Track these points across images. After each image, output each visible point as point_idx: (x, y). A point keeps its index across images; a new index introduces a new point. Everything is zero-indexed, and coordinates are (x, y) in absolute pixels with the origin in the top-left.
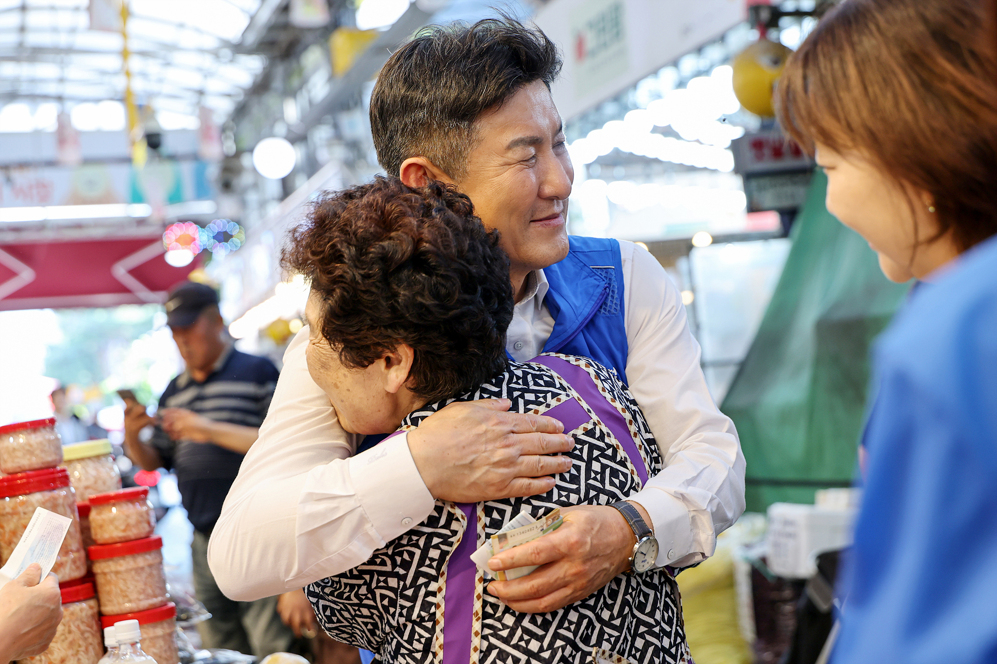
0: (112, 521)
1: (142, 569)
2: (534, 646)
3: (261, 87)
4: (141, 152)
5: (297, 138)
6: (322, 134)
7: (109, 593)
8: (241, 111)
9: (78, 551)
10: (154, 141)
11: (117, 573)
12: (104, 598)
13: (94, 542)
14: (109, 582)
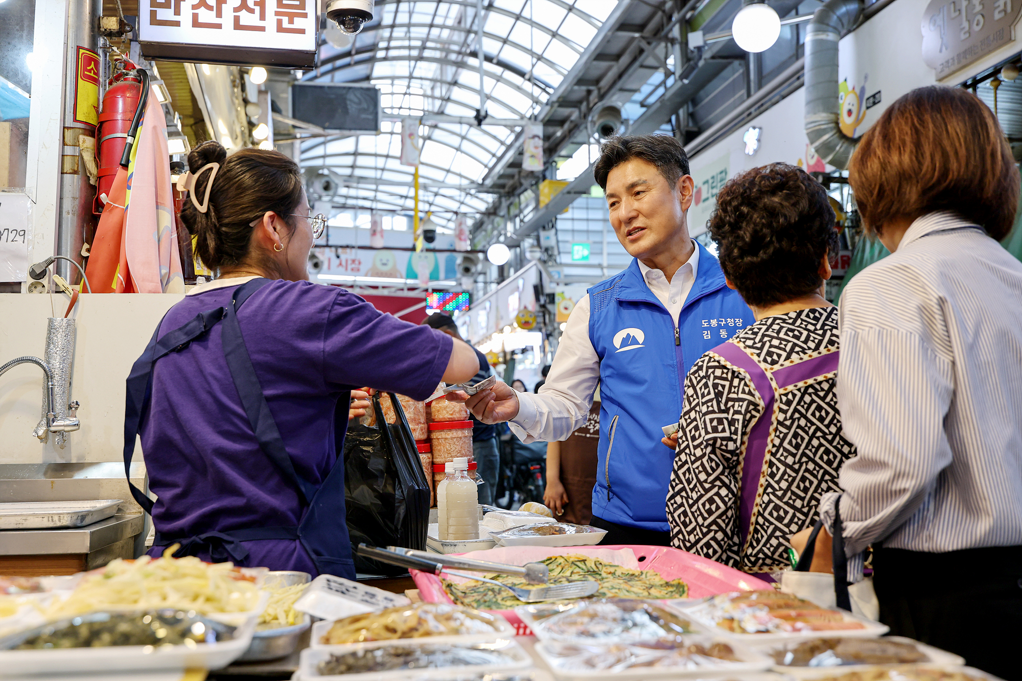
0: (445, 408)
1: (461, 438)
2: (798, 503)
3: (492, 212)
4: (421, 244)
5: (513, 245)
6: (528, 243)
7: (439, 451)
8: (478, 226)
9: (424, 423)
10: (429, 236)
11: (446, 439)
12: (436, 453)
13: (433, 421)
14: (440, 444)
